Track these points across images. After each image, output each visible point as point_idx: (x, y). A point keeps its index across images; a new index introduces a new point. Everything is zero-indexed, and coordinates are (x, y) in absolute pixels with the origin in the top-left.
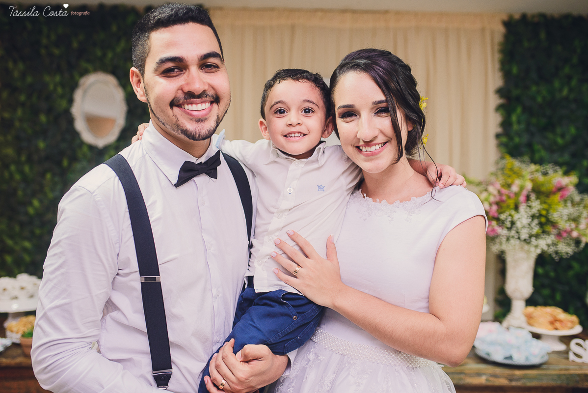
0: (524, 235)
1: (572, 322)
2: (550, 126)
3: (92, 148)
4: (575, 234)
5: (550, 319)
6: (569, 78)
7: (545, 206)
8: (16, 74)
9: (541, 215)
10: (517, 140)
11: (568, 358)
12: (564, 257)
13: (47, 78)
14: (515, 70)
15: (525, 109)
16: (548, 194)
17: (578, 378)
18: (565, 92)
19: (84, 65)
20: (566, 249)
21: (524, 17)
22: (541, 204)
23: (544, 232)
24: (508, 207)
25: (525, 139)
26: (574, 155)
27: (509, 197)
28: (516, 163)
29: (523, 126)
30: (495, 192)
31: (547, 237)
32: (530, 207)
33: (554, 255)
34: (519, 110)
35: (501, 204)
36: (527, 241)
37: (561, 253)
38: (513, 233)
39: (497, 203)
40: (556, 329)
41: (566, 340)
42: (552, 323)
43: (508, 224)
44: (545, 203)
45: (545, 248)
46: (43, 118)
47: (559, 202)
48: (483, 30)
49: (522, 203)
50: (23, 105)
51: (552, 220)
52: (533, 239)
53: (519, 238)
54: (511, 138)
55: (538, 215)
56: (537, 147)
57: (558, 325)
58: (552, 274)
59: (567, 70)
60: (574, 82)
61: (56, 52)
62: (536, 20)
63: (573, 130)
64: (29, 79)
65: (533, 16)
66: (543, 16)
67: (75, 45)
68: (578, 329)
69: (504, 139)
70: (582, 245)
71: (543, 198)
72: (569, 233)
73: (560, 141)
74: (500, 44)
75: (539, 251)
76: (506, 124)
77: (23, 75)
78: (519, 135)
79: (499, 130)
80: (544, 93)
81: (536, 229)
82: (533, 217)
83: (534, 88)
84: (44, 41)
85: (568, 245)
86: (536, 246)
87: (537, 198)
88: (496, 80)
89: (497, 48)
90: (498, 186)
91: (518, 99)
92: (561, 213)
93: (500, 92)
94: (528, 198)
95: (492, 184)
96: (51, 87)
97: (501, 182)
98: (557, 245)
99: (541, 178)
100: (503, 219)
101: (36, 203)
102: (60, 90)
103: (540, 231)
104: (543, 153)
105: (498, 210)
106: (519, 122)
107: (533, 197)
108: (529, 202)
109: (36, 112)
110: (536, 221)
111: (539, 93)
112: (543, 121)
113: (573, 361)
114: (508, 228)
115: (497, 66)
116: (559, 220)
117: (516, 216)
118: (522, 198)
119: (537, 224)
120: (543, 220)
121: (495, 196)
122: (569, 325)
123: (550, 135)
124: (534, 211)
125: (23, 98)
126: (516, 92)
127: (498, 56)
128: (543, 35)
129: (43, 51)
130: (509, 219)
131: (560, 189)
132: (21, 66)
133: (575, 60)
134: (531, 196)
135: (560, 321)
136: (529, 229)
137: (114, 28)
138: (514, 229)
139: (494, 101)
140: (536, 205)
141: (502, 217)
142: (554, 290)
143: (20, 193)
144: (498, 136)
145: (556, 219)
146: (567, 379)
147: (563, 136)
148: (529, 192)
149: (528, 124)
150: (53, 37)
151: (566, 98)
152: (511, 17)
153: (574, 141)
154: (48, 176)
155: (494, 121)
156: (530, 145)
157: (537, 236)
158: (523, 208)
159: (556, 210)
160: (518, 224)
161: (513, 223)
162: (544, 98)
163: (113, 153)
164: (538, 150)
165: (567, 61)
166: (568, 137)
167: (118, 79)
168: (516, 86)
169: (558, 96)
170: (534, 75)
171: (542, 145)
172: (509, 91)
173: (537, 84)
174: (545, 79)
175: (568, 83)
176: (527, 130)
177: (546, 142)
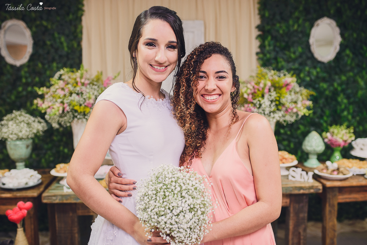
0: (267, 112)
1: (292, 159)
2: (287, 47)
4: (295, 110)
5: (280, 158)
6: (298, 18)
7: (279, 95)
9: (276, 100)
10: (268, 56)
11: (288, 179)
12: (289, 123)
14: (267, 14)
15: (274, 38)
16: (280, 88)
17: (291, 189)
18: (296, 27)
20: (291, 119)
22: (276, 93)
23: (278, 109)
24: (258, 96)
25: (273, 55)
26: (301, 64)
27: (259, 90)
28: (265, 70)
29: (272, 48)
30: (251, 88)
31: (279, 112)
32: (270, 95)
33: (283, 123)
34: (269, 38)
35: (254, 94)
36: (269, 115)
37: (288, 121)
38: (260, 110)
39: (252, 94)
40: (284, 163)
41: (288, 168)
42: (281, 160)
43: (258, 106)
44: (279, 93)
45: (278, 119)
47: (287, 92)
49: (266, 93)
51: (282, 102)
52: (272, 114)
53: (264, 114)
54: (265, 55)
55: (274, 100)
56: (280, 60)
57: (284, 161)
58: (289, 133)
59: (297, 14)
60: (301, 21)
63: (300, 49)
68: (296, 162)
69: (261, 56)
70: (300, 116)
71: (278, 90)
72: (292, 109)
73: (293, 56)
75: (275, 121)
76: (262, 47)
78: (269, 52)
79: (258, 50)
80: (284, 28)
81: (273, 108)
82: (272, 101)
83: (278, 25)
85: (292, 116)
86: (274, 118)
87: (275, 90)
88: (256, 21)
90: (253, 84)
91: (269, 32)
92: (287, 98)
93: (259, 27)
94: (269, 90)
95: (250, 83)
97: (255, 81)
98: (285, 117)
99: (276, 78)
100: (255, 103)
103: (276, 109)
104: (283, 63)
105: (252, 98)
106: (269, 45)
107: (272, 89)
108: (270, 93)
110: (274, 104)
111: (281, 28)
112: (283, 44)
113: (291, 180)
114: (257, 108)
115: (257, 11)
116: (286, 103)
117: (262, 101)
118: (266, 90)
119: (274, 106)
120: (277, 103)
121: (251, 90)
122: (290, 160)
123: (287, 53)
124: (273, 98)
126: (267, 28)
127: (257, 6)
130: (258, 103)
131: (287, 85)
133: (301, 8)
134: (271, 89)
135: (286, 159)
136: (269, 108)
138: (261, 108)
139: (256, 33)
140: (274, 95)
141: (255, 102)
142: (290, 142)
144: (257, 54)
145: (284, 102)
146: (286, 189)
147: (294, 53)
148: (270, 87)
149: (275, 46)
151: (296, 31)
153: (301, 56)
155: (255, 45)
156: (276, 59)
157: (274, 112)
158: (266, 96)
159: (284, 97)
160: (263, 106)
161: (260, 105)
162: (284, 31)
163: (26, 69)
164: (281, 62)
165: (296, 8)
166: (297, 54)
167: (26, 23)
168: (268, 24)
169: (292, 29)
170: (278, 17)
171: (283, 58)
172: (264, 27)
173: (280, 22)
174: (284, 19)
175: (297, 22)
176: (274, 50)
177: (285, 57)
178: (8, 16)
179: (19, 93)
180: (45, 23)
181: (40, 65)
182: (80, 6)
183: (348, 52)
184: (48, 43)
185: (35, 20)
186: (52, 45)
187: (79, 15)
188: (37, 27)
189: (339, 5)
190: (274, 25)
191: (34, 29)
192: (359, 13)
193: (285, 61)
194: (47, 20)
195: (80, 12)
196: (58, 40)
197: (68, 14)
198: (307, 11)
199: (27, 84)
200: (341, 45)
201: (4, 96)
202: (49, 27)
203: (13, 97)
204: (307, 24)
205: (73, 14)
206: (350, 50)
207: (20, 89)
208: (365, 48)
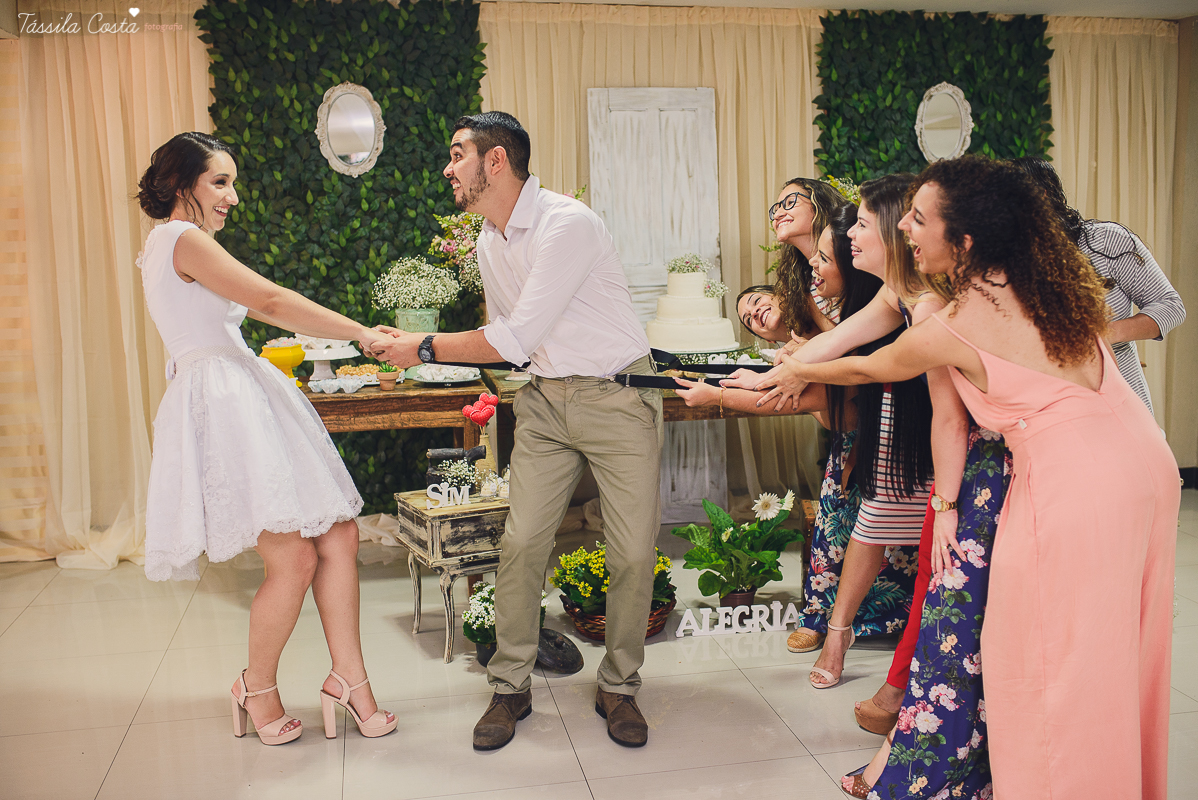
2: (873, 141)
3: (341, 177)
6: (895, 85)
8: (238, 87)
10: (837, 156)
13: (280, 91)
14: (834, 76)
15: (845, 121)
18: (889, 101)
19: (328, 73)
21: (844, 12)
25: (846, 154)
29: (844, 141)
34: (840, 122)
46: (278, 143)
48: (799, 27)
50: (250, 125)
54: (830, 155)
56: (859, 164)
59: (890, 75)
60: (898, 90)
61: (291, 57)
62: (857, 16)
63: (897, 144)
64: (256, 93)
65: (854, 13)
66: (865, 12)
67: (314, 48)
69: (824, 157)
73: (883, 156)
74: (817, 45)
76: (825, 139)
77: (249, 87)
78: (840, 152)
79: (818, 146)
80: (867, 103)
83: (855, 97)
84: (273, 44)
88: (814, 88)
89: (814, 50)
91: (838, 109)
93: (819, 101)
96: (286, 103)
101: (274, 249)
102: (298, 106)
104: (865, 170)
106: (839, 137)
109: (268, 135)
111: (861, 102)
112: (866, 134)
115: (815, 71)
123: (873, 151)
125: (250, 117)
126: (835, 101)
127: (816, 59)
128: (864, 36)
129: (273, 57)
132: (246, 76)
133: (899, 64)
137: (364, 27)
139: (813, 111)
143: (253, 237)
144: (816, 152)
147: (886, 152)
149: (849, 138)
150: (285, 40)
151: (890, 108)
152: (829, 12)
153: (898, 158)
154: (289, 215)
155: (813, 133)
156: (852, 163)
162: (866, 107)
163: (369, 184)
164: (861, 169)
165: (890, 65)
166: (892, 153)
167: (372, 92)
168: (836, 95)
169: (881, 106)
170: (855, 81)
171: (865, 162)
172: (829, 100)
173: (859, 93)
174: (866, 86)
175: (892, 92)
176: (849, 145)
177: (868, 158)
178: (335, 78)
179: (354, 231)
180: (408, 91)
181: (398, 175)
182: (476, 58)
183: (986, 149)
184: (414, 130)
185: (389, 85)
186: (420, 135)
187: (475, 77)
188: (391, 98)
189: (968, 58)
190: (850, 97)
191: (387, 103)
192: (1006, 74)
193: (868, 167)
194: (411, 87)
195: (476, 70)
196: (433, 126)
197: (454, 76)
198: (909, 69)
199: (371, 214)
200: (973, 135)
201: (324, 239)
202: (417, 99)
203: (343, 242)
204: (910, 95)
205: (464, 75)
206: (991, 147)
207: (356, 224)
208: (1018, 142)
